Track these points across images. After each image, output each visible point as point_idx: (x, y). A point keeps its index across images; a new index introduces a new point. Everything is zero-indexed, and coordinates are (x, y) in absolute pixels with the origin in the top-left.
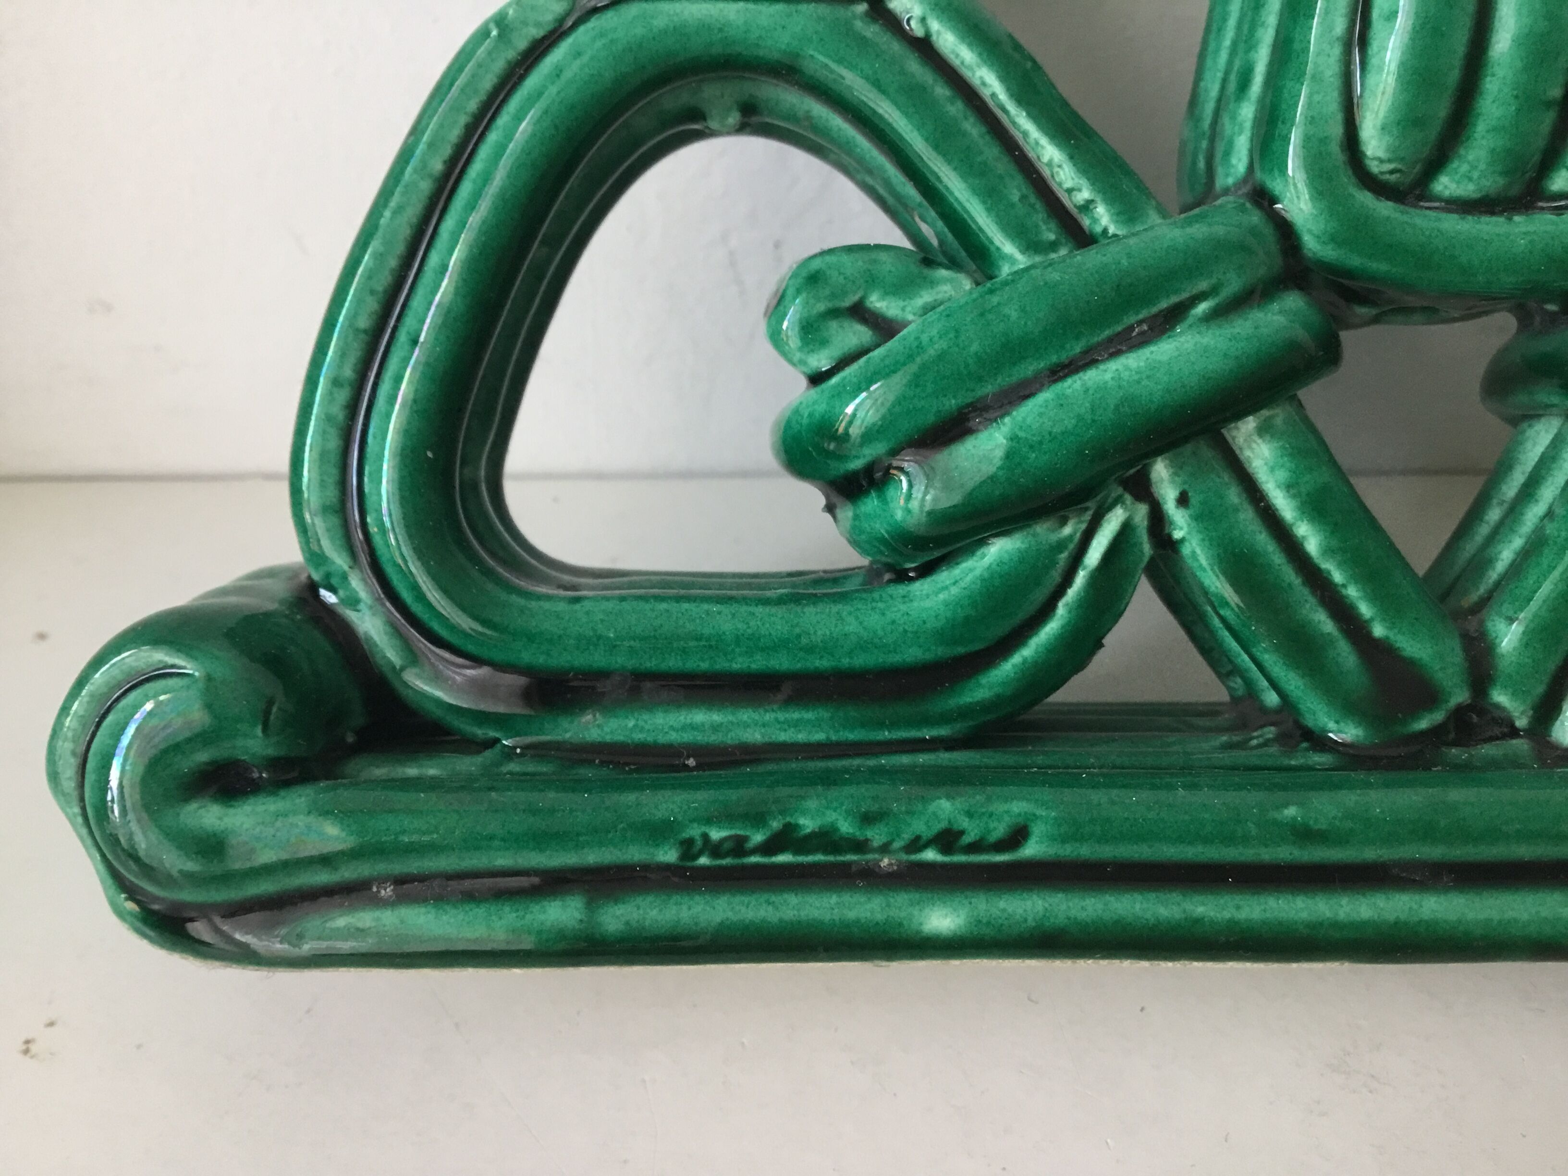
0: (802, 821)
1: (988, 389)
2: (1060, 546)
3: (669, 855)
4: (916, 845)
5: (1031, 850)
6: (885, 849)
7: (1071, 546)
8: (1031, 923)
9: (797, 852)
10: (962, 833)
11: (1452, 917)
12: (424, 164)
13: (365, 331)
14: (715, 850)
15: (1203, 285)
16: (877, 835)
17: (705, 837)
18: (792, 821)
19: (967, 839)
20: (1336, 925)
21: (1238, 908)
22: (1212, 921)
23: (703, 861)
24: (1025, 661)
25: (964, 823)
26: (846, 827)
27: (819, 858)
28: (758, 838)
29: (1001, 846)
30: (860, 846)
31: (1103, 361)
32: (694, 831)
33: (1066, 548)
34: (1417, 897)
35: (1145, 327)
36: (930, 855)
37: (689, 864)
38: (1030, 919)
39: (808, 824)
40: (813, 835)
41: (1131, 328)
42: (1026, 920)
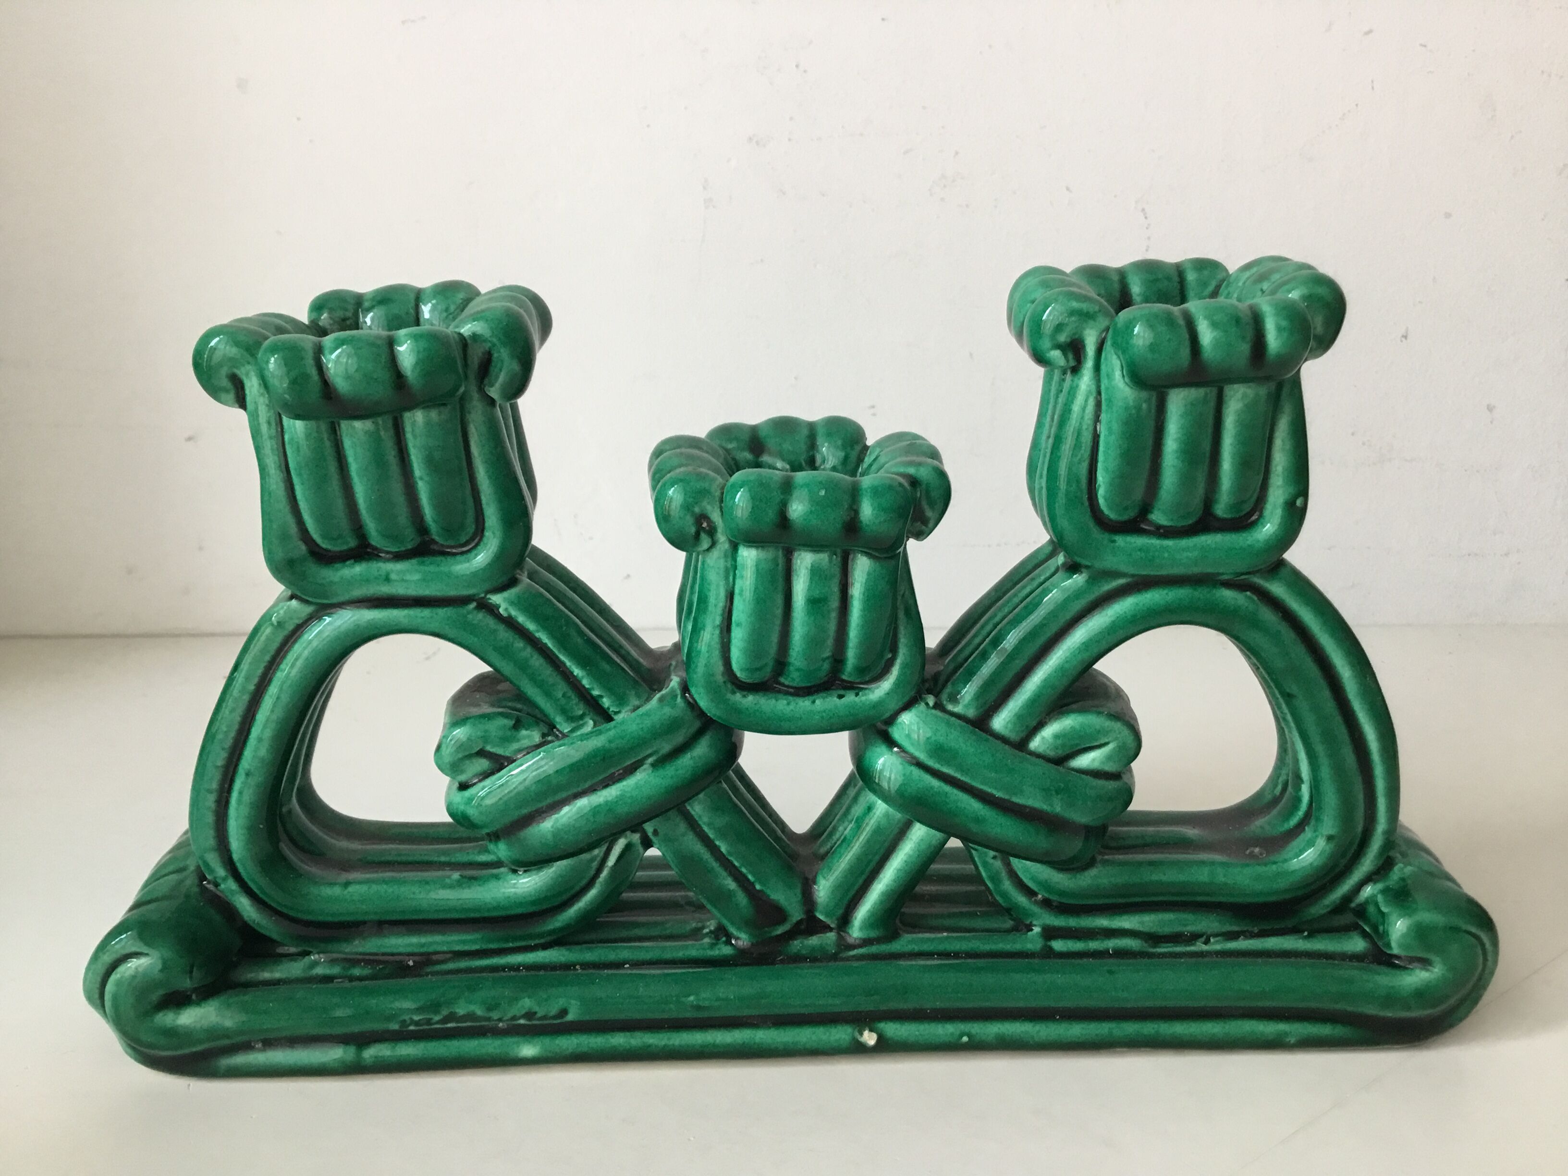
0: (457, 1011)
1: (544, 804)
2: (592, 860)
3: (395, 1026)
4: (514, 1018)
5: (570, 1017)
6: (500, 1020)
7: (599, 859)
8: (570, 1050)
9: (457, 1022)
10: (535, 1013)
11: (769, 1041)
12: (244, 688)
13: (222, 766)
14: (417, 1023)
15: (649, 751)
16: (495, 1015)
17: (411, 1019)
18: (453, 1010)
19: (539, 1015)
20: (714, 1045)
21: (669, 1039)
22: (656, 1046)
23: (412, 1028)
24: (580, 909)
25: (536, 1008)
26: (479, 1012)
27: (469, 1024)
28: (437, 1018)
29: (555, 1017)
30: (489, 1019)
31: (600, 790)
32: (406, 1017)
33: (596, 860)
34: (754, 1032)
35: (621, 771)
36: (522, 1021)
37: (405, 1029)
38: (570, 1048)
39: (461, 1011)
40: (464, 1016)
41: (614, 773)
42: (568, 1049)
